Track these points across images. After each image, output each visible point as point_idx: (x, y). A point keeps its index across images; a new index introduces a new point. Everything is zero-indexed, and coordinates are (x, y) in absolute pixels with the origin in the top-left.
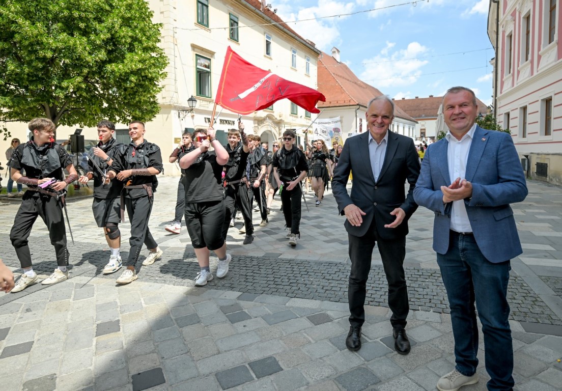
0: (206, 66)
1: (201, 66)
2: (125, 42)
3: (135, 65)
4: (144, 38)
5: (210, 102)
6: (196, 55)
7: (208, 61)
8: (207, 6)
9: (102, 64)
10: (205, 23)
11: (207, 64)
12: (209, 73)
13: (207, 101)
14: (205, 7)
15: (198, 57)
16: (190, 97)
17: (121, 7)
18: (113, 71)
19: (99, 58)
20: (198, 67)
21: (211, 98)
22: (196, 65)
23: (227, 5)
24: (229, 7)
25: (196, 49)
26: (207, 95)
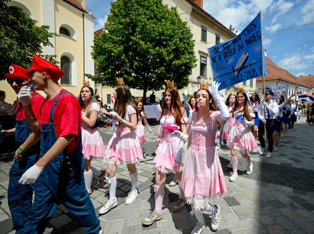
0: (204, 61)
1: (202, 61)
2: (181, 50)
3: (186, 61)
4: (189, 48)
5: (206, 79)
6: (201, 56)
7: (206, 59)
8: (206, 32)
9: (171, 61)
10: (205, 40)
11: (205, 60)
12: (206, 64)
13: (204, 78)
14: (205, 32)
15: (201, 57)
16: (198, 77)
17: (179, 33)
18: (175, 64)
19: (171, 58)
20: (201, 62)
21: (206, 77)
22: (200, 61)
23: (215, 30)
24: (216, 31)
25: (201, 53)
26: (204, 75)
